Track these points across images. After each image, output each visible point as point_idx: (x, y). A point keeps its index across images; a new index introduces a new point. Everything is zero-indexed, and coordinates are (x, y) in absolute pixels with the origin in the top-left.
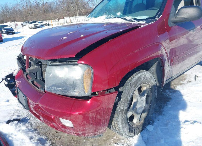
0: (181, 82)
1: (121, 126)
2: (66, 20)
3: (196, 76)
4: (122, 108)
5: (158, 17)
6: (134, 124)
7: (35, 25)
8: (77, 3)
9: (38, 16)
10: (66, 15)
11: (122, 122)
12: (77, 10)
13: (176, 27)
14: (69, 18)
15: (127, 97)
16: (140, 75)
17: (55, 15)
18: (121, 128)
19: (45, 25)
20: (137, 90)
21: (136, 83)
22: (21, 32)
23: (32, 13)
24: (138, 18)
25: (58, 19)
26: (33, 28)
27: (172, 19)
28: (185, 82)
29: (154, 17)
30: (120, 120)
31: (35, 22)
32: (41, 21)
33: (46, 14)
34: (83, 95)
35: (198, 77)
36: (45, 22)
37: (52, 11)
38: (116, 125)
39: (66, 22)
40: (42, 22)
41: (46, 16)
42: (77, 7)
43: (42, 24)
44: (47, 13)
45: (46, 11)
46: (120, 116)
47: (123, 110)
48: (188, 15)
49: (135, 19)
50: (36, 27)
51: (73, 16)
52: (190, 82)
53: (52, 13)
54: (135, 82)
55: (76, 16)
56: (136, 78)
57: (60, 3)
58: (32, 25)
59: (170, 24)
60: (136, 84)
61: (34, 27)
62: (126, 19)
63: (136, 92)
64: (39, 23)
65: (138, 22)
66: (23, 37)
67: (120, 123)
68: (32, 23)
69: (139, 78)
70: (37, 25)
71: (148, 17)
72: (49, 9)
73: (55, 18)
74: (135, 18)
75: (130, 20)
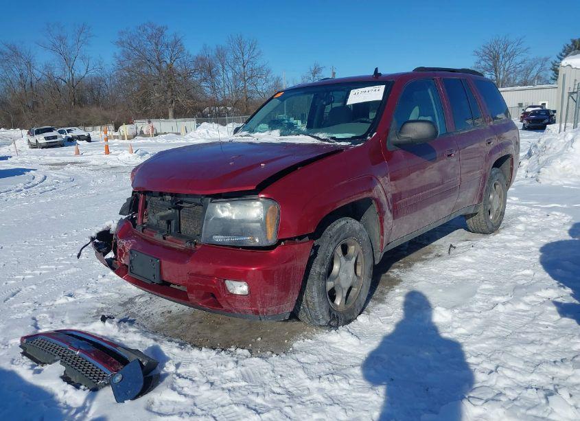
0: (423, 257)
1: (316, 300)
2: (139, 128)
3: (451, 246)
4: (318, 269)
5: (371, 136)
6: (336, 305)
7: (47, 138)
8: (171, 82)
9: (53, 112)
10: (137, 114)
11: (319, 294)
12: (169, 101)
13: (400, 152)
14: (149, 122)
15: (325, 253)
16: (343, 222)
17: (107, 114)
18: (317, 305)
19: (80, 138)
20: (340, 247)
21: (338, 234)
22: (11, 157)
23: (36, 103)
24: (338, 136)
25: (115, 123)
26: (43, 148)
27: (393, 138)
28: (430, 256)
29: (365, 136)
30: (314, 288)
31: (50, 130)
32: (65, 129)
33: (79, 109)
34: (265, 244)
35: (455, 247)
36: (77, 132)
37: (96, 102)
38: (309, 299)
39: (138, 132)
40: (69, 131)
41: (78, 113)
42: (169, 94)
43: (70, 135)
44: (81, 107)
45: (80, 101)
46: (315, 282)
47: (320, 274)
48: (416, 133)
49: (334, 138)
50: (54, 144)
51: (158, 117)
52: (440, 256)
53: (98, 105)
54: (336, 232)
55: (166, 116)
56: (338, 226)
57: (121, 81)
58: (41, 139)
59: (390, 147)
60: (339, 236)
61: (45, 145)
62: (318, 138)
63: (339, 251)
64: (61, 132)
65: (338, 143)
66: (29, 170)
67: (315, 294)
68: (38, 132)
69: (342, 228)
70: (55, 137)
71: (354, 135)
72: (88, 95)
73: (104, 122)
74: (334, 135)
75: (325, 140)
